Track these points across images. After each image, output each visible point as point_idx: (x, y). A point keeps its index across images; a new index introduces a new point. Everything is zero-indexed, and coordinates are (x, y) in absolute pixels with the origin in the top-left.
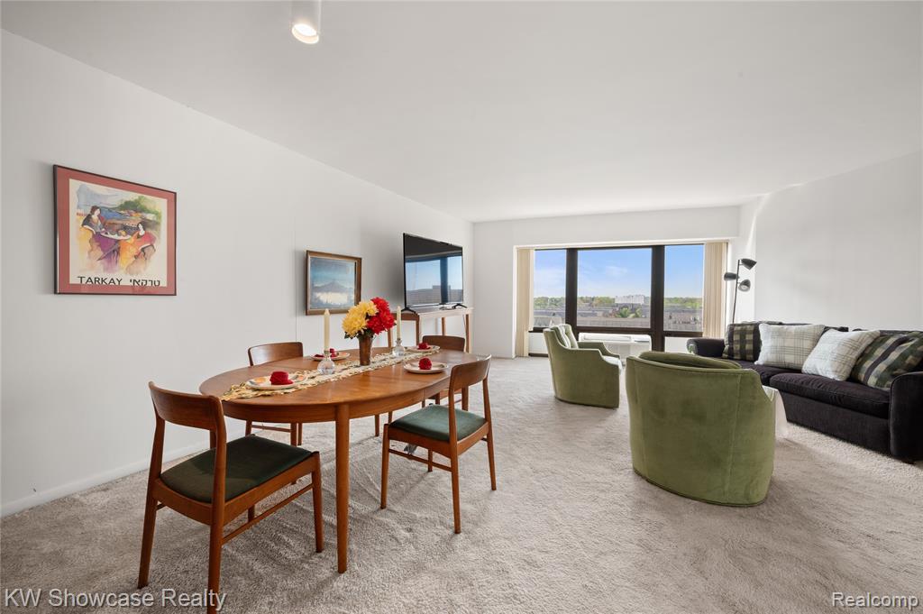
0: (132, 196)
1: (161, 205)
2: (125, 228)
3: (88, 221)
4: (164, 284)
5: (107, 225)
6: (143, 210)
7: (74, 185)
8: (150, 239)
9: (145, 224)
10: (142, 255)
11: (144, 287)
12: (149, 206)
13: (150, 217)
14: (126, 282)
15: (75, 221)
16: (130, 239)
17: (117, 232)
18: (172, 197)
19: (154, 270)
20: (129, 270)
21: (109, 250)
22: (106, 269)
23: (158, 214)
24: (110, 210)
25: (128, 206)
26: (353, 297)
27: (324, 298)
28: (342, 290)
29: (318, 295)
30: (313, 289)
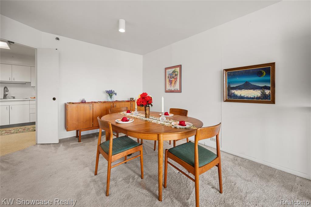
3: (168, 77)
4: (179, 90)
5: (171, 77)
7: (167, 70)
8: (176, 79)
9: (176, 75)
10: (175, 83)
11: (176, 91)
12: (176, 70)
16: (174, 79)
18: (180, 66)
19: (177, 86)
20: (173, 87)
21: (171, 83)
22: (170, 87)
23: (178, 72)
26: (267, 92)
27: (238, 93)
28: (255, 88)
29: (233, 91)
30: (229, 88)
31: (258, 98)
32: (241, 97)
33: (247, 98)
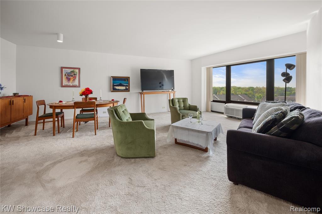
0: (72, 70)
1: (77, 71)
2: (71, 76)
3: (65, 75)
4: (78, 85)
5: (68, 75)
6: (74, 72)
7: (64, 69)
8: (75, 77)
9: (74, 74)
10: (74, 80)
11: (74, 86)
12: (75, 71)
13: (75, 73)
14: (71, 85)
15: (64, 75)
16: (72, 77)
17: (70, 76)
18: (79, 69)
19: (76, 83)
20: (72, 83)
21: (69, 80)
22: (68, 83)
23: (77, 72)
24: (69, 73)
25: (71, 72)
26: (127, 87)
27: (117, 88)
28: (123, 86)
29: (115, 87)
30: (114, 86)
31: (124, 90)
32: (118, 90)
33: (121, 90)
